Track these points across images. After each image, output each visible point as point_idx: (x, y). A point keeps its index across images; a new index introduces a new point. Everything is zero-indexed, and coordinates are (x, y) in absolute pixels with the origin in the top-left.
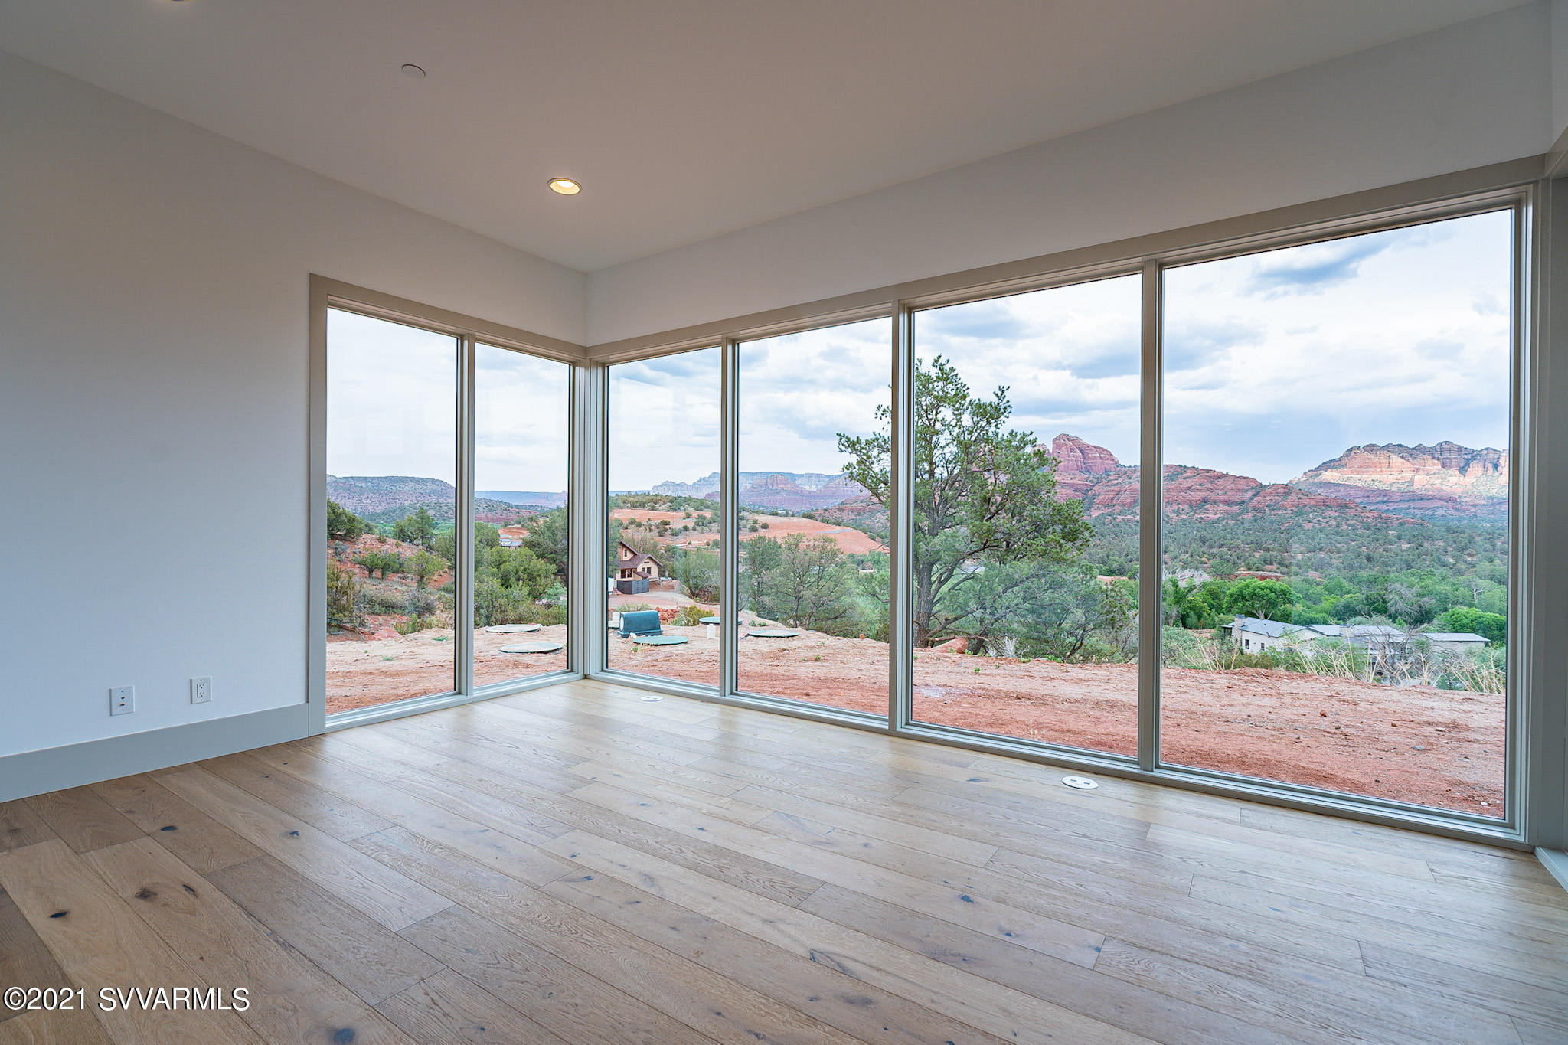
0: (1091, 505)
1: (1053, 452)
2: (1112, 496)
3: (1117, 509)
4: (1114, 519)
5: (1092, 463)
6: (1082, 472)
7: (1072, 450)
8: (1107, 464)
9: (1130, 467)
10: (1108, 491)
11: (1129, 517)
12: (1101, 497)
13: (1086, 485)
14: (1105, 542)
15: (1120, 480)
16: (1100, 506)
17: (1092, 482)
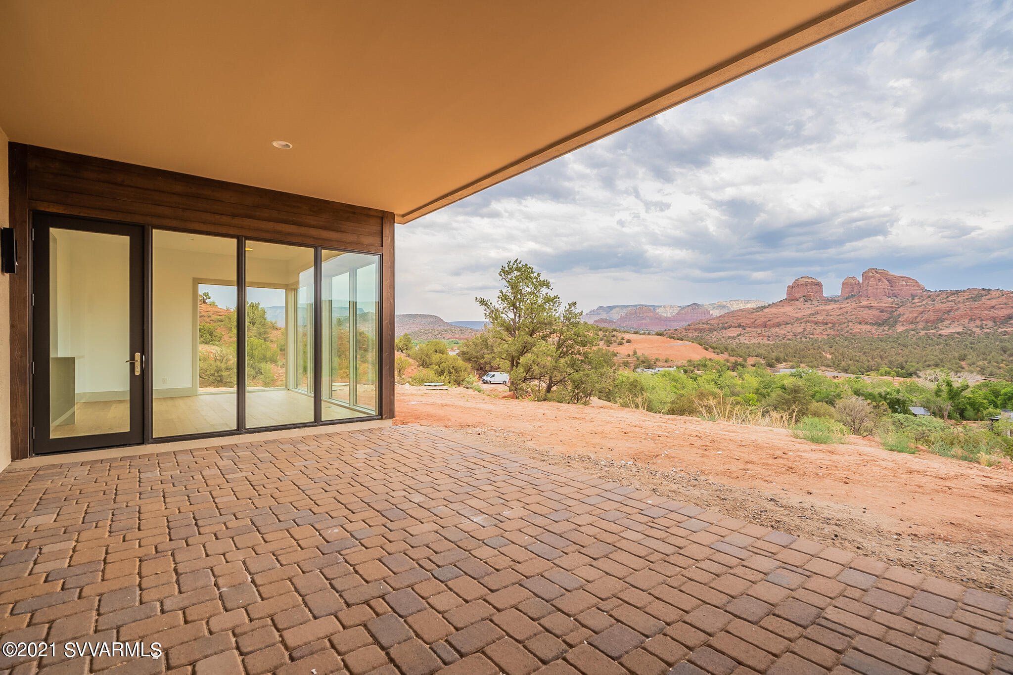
0: (896, 322)
1: (863, 283)
2: (915, 315)
3: (921, 325)
4: (917, 333)
5: (899, 290)
6: (889, 297)
7: (880, 280)
8: (914, 290)
9: (936, 291)
10: (912, 311)
11: (932, 331)
12: (905, 316)
13: (891, 307)
14: (906, 351)
15: (924, 303)
16: (904, 323)
17: (897, 304)
